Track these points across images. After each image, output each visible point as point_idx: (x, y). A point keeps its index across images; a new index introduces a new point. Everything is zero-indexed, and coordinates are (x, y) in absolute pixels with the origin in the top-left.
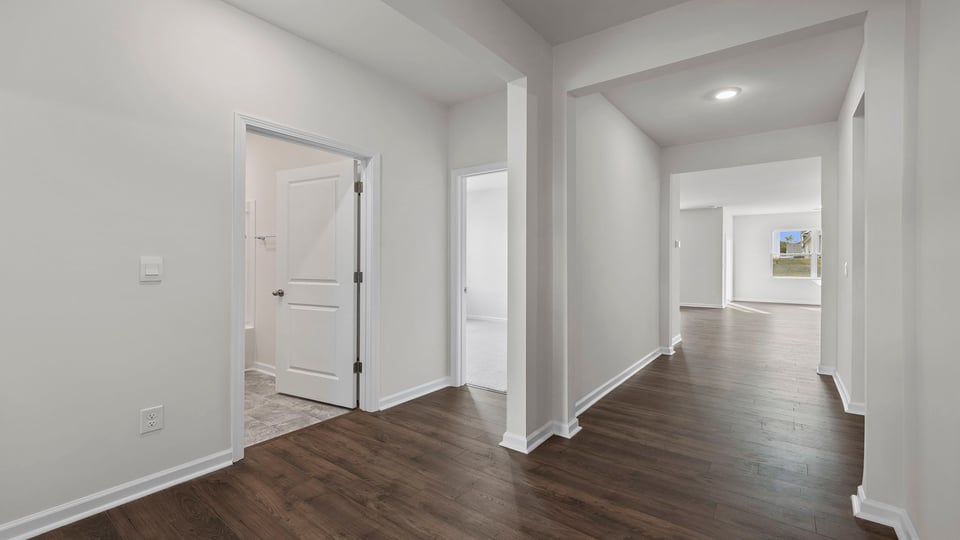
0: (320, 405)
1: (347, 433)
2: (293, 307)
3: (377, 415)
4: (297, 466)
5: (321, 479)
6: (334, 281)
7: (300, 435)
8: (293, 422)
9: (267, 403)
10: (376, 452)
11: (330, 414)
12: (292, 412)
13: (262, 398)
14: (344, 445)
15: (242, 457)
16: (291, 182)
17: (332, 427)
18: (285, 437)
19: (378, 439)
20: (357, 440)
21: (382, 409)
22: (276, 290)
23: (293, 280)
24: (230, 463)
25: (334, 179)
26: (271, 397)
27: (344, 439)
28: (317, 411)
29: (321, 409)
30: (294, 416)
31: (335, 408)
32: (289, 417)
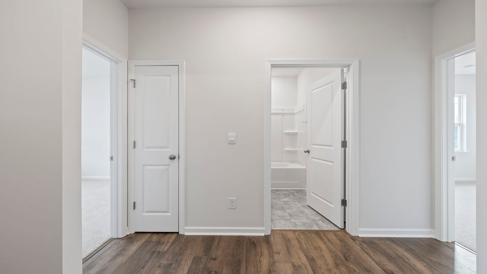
0: (324, 219)
1: (329, 244)
2: (313, 160)
3: (354, 239)
4: (288, 251)
5: (294, 266)
6: (331, 146)
7: (302, 233)
8: (304, 224)
9: (299, 209)
10: (337, 265)
11: (326, 227)
12: (308, 218)
13: (299, 205)
14: (321, 250)
15: (270, 234)
16: (313, 91)
17: (322, 235)
18: (294, 231)
19: (345, 257)
20: (331, 251)
21: (361, 236)
22: (306, 150)
23: (313, 145)
24: (263, 234)
25: (331, 84)
26: (303, 206)
27: (323, 246)
28: (320, 222)
29: (323, 222)
30: (307, 221)
31: (331, 224)
32: (304, 220)
